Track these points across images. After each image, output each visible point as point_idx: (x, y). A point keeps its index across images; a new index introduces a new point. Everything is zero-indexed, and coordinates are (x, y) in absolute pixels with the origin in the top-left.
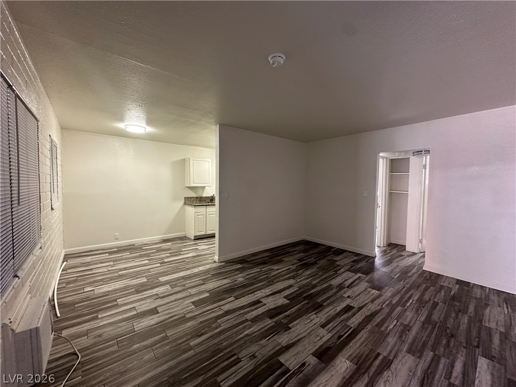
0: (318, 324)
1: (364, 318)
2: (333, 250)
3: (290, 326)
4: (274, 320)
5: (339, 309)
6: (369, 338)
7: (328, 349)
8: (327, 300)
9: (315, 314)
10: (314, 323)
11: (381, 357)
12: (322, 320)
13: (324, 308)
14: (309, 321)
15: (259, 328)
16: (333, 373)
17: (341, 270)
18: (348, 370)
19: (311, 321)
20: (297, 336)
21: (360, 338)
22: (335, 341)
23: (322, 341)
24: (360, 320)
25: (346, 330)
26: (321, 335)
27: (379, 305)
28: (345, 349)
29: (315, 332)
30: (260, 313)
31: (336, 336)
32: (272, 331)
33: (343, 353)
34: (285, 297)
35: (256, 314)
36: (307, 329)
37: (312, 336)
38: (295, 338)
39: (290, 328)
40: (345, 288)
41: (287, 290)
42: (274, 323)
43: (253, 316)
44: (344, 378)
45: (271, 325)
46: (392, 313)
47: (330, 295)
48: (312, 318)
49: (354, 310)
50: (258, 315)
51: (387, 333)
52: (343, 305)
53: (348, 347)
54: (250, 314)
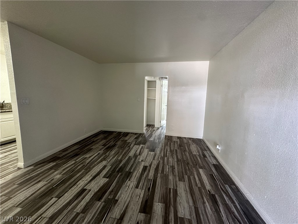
0: (133, 187)
1: (155, 171)
2: (122, 134)
3: (116, 198)
4: (102, 200)
5: (140, 170)
6: (162, 182)
7: (147, 201)
8: (132, 168)
9: (129, 180)
10: (131, 188)
11: (172, 190)
12: (135, 183)
13: (133, 174)
14: (127, 188)
15: (92, 215)
16: (156, 217)
17: (132, 145)
18: (162, 209)
19: (129, 187)
20: (124, 204)
21: (158, 184)
22: (148, 194)
23: (141, 198)
24: (153, 173)
25: (150, 183)
26: (138, 194)
27: (157, 160)
28: (155, 196)
29: (134, 194)
30: (88, 200)
31: (147, 190)
32: (104, 211)
33: (155, 200)
34: (104, 177)
35: (85, 204)
36: (129, 194)
37: (134, 198)
38: (124, 206)
39: (117, 200)
40: (138, 156)
41: (104, 171)
42: (103, 203)
43: (82, 207)
44: (163, 216)
45: (102, 206)
46: (164, 162)
47: (132, 163)
48: (128, 184)
49: (148, 167)
50: (87, 204)
51: (168, 175)
52: (142, 167)
53: (156, 193)
54: (79, 206)
